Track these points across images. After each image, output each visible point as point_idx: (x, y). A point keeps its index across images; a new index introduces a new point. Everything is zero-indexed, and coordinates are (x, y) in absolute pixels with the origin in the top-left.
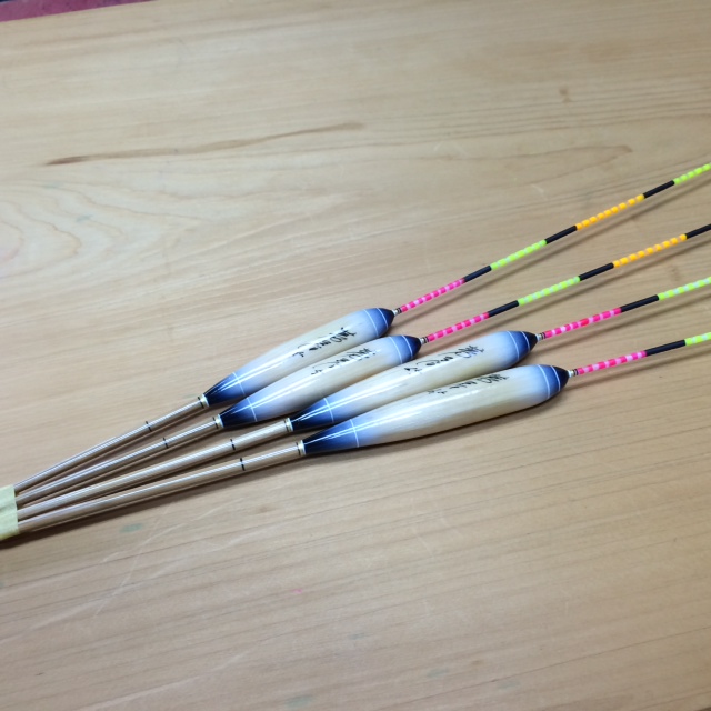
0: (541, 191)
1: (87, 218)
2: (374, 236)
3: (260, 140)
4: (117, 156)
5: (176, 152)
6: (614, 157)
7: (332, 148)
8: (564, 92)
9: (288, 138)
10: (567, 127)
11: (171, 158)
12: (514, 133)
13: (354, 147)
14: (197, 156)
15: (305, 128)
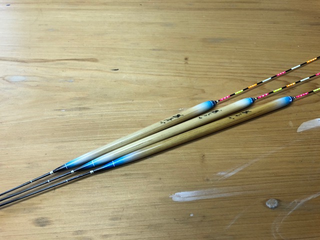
0: (160, 105)
3: (53, 61)
5: (17, 61)
6: (197, 94)
7: (81, 69)
8: (186, 59)
10: (182, 76)
11: (14, 63)
12: (159, 75)
13: (90, 70)
14: (24, 64)
15: (73, 58)
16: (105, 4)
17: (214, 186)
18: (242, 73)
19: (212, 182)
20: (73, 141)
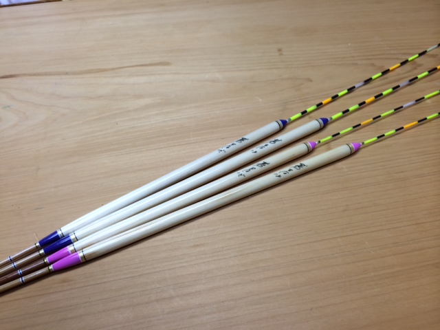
0: (261, 100)
1: (9, 107)
2: (164, 121)
3: (113, 69)
4: (34, 75)
5: (67, 74)
6: (302, 84)
7: (151, 75)
8: (280, 50)
9: (130, 68)
10: (279, 68)
11: (63, 77)
12: (250, 70)
13: (163, 74)
14: (78, 76)
15: (139, 64)
16: (162, 5)
17: (349, 173)
18: (353, 57)
19: (346, 170)
20: (162, 148)
